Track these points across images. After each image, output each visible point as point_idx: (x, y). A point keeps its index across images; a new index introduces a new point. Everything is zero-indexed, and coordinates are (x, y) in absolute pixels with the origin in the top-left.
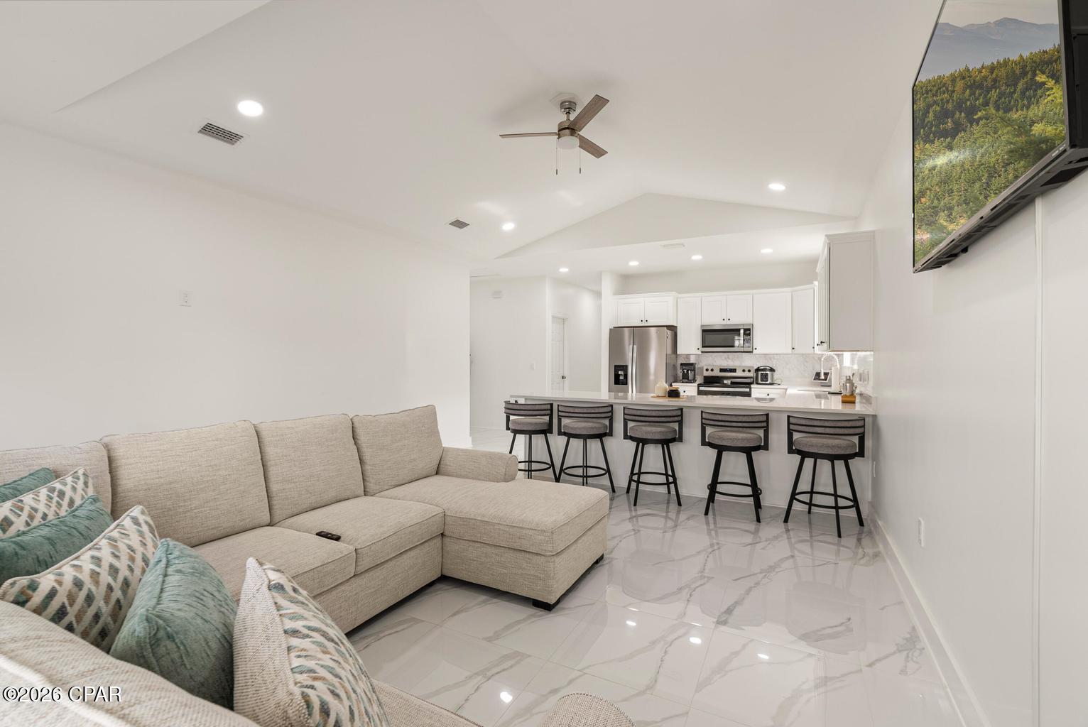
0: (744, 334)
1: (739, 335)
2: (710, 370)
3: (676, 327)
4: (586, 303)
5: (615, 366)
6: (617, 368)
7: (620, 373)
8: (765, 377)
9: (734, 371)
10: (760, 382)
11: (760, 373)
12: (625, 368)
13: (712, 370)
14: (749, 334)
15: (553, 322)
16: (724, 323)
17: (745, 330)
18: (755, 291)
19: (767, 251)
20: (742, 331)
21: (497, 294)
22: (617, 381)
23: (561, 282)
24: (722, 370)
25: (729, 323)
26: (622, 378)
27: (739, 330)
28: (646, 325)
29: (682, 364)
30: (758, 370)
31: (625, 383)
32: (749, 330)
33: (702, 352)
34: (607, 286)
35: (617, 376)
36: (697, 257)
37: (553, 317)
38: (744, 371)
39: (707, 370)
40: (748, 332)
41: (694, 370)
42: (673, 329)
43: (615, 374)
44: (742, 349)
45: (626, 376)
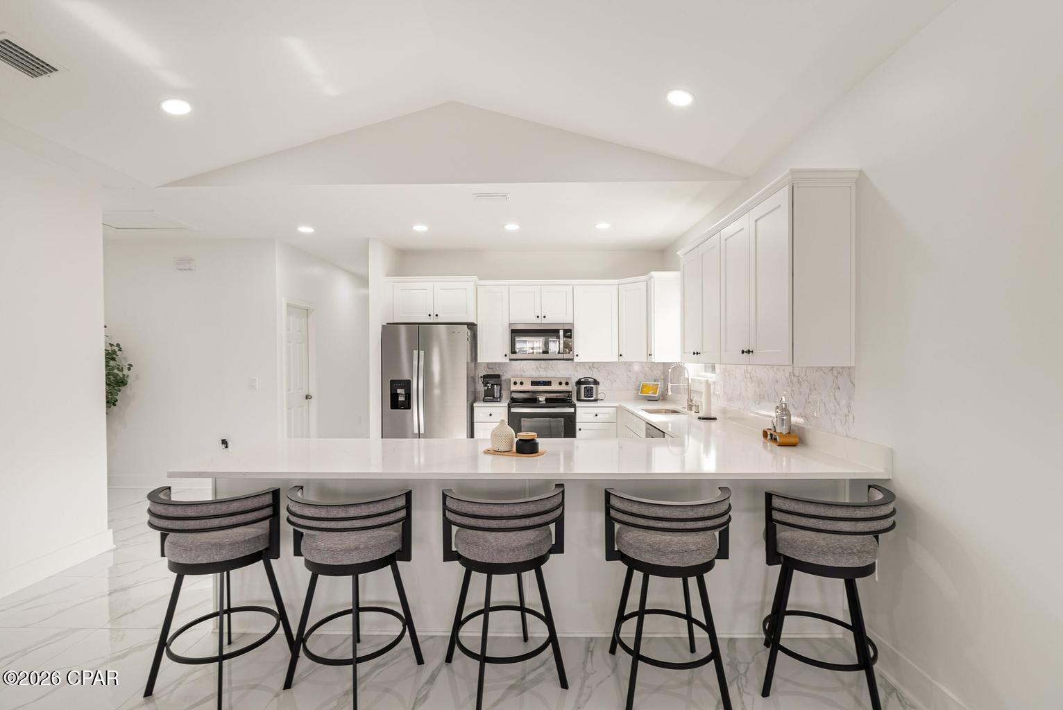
0: (565, 336)
1: (558, 337)
2: (518, 383)
3: (477, 325)
4: (343, 291)
5: (392, 382)
6: (395, 384)
7: (399, 391)
8: (589, 392)
9: (548, 383)
10: (583, 398)
11: (583, 387)
12: (407, 385)
13: (522, 383)
14: (570, 337)
15: (289, 314)
16: (538, 321)
17: (566, 331)
18: (578, 281)
19: (603, 226)
20: (561, 333)
21: (185, 264)
22: (395, 404)
23: (303, 253)
24: (534, 383)
25: (544, 321)
26: (401, 399)
27: (557, 331)
28: (436, 321)
29: (485, 377)
30: (579, 383)
31: (407, 405)
32: (570, 331)
33: (510, 360)
34: (377, 264)
35: (394, 396)
36: (512, 227)
37: (289, 306)
38: (560, 383)
39: (515, 383)
40: (568, 333)
41: (500, 385)
42: (472, 326)
43: (391, 394)
44: (561, 356)
45: (408, 396)
